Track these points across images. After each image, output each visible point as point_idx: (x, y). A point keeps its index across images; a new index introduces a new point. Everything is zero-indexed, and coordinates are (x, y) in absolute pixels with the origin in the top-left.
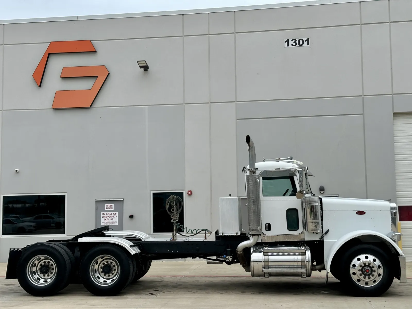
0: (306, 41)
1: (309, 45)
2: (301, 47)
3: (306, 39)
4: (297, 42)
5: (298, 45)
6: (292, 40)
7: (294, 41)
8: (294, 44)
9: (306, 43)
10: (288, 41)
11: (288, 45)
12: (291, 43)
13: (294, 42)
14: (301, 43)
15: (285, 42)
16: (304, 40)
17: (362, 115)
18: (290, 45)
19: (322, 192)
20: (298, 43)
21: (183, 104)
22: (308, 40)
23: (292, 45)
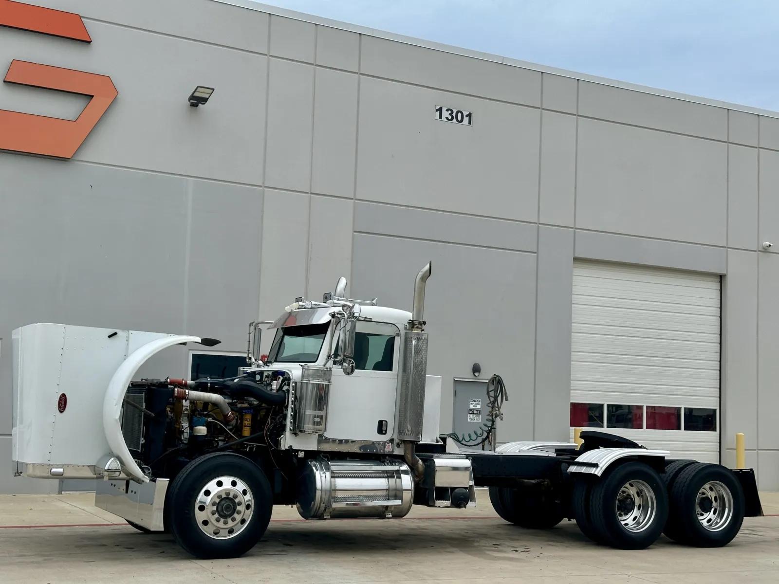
0: (467, 116)
1: (471, 124)
2: (458, 125)
3: (467, 113)
4: (454, 115)
5: (455, 120)
6: (448, 110)
7: (450, 112)
8: (450, 117)
9: (466, 120)
10: (440, 110)
11: (441, 117)
12: (446, 114)
13: (450, 114)
14: (459, 119)
15: (437, 110)
16: (465, 113)
17: (536, 254)
18: (444, 118)
19: (476, 374)
20: (456, 116)
21: (261, 186)
22: (469, 115)
23: (447, 118)
